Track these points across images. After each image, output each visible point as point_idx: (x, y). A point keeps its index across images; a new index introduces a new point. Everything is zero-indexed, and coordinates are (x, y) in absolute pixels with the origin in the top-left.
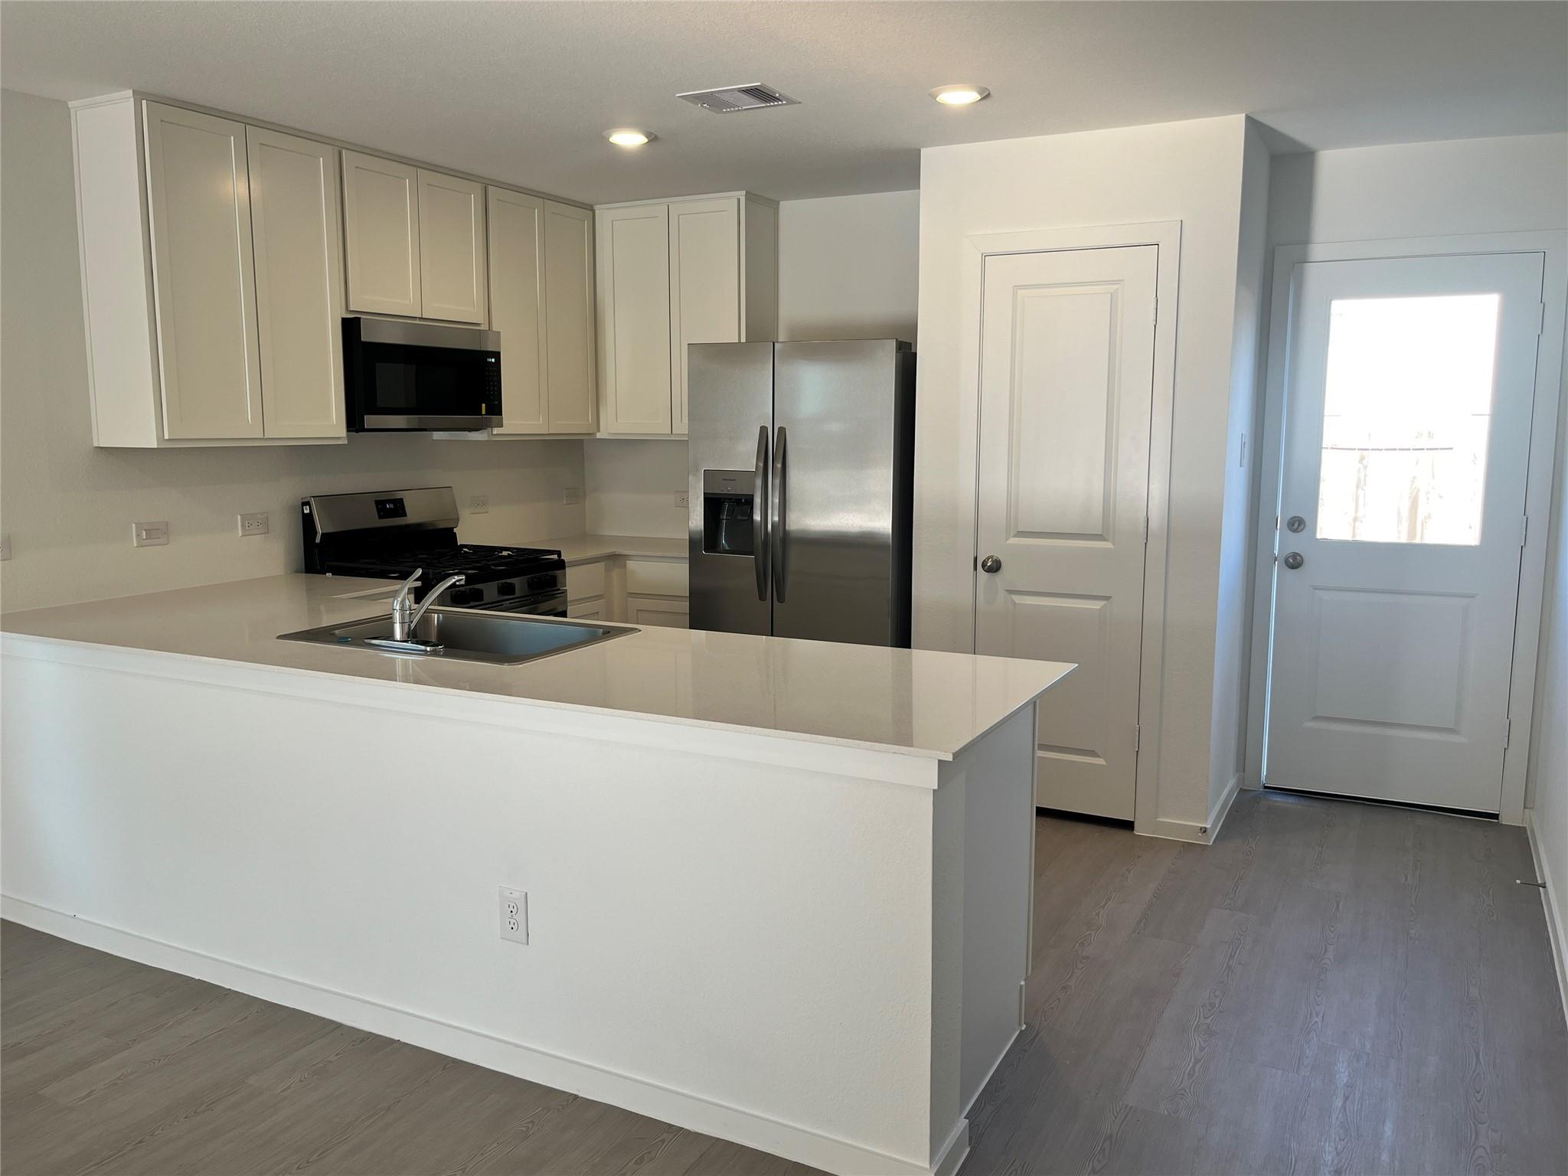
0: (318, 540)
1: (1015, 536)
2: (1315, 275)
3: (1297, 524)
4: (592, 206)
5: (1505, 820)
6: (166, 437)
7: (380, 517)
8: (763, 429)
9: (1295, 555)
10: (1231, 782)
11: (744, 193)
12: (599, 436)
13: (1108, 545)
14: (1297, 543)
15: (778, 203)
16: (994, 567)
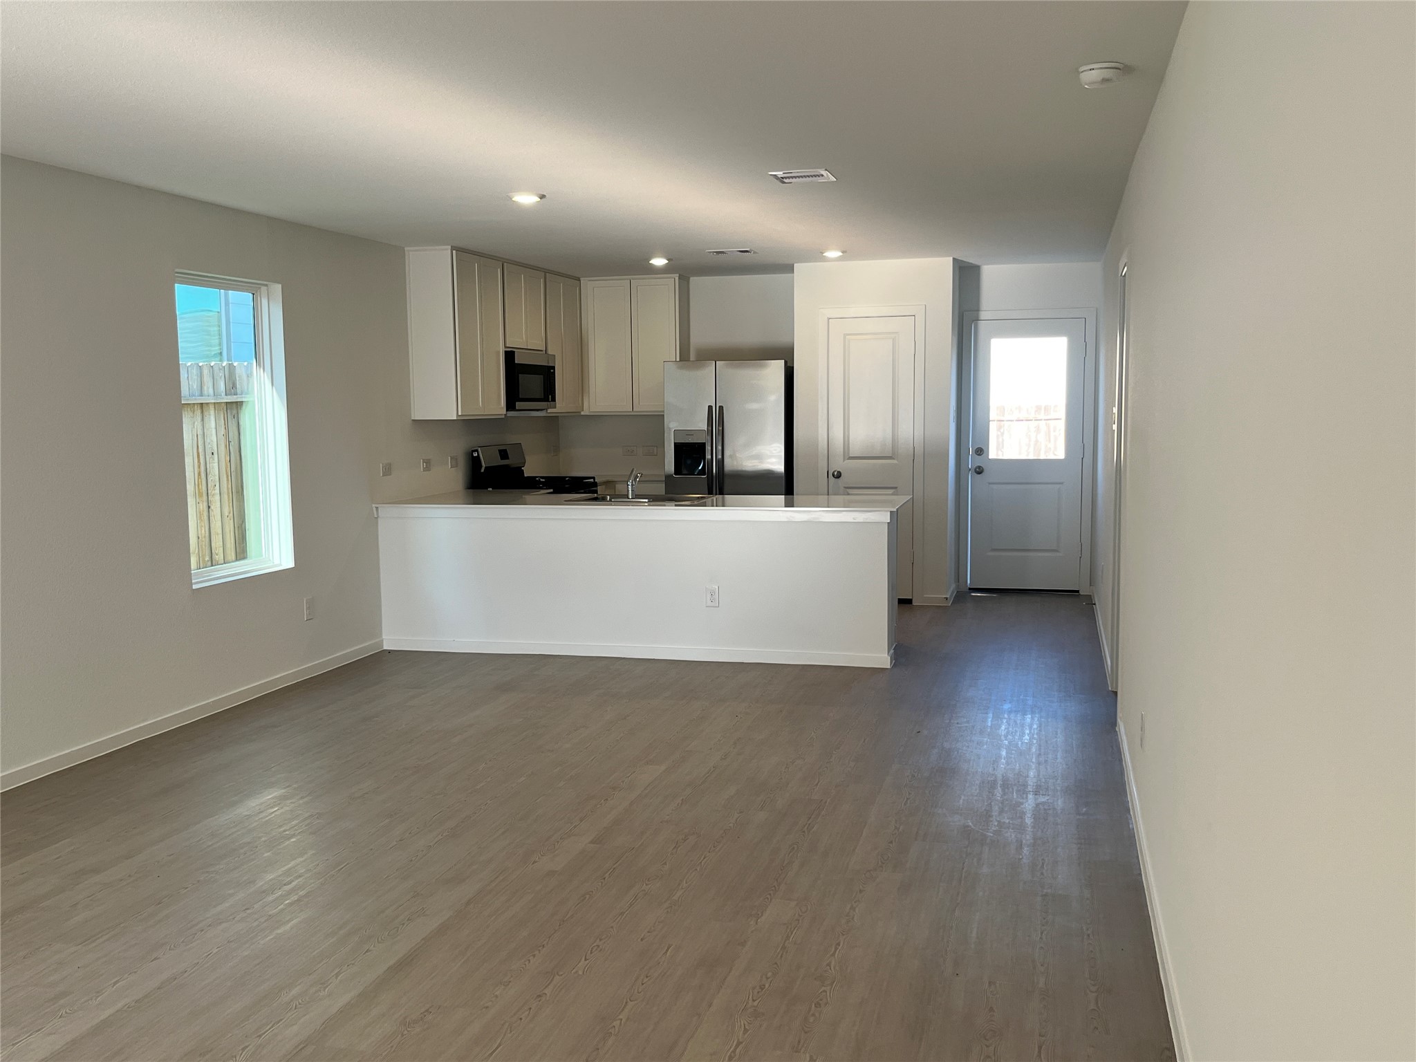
0: (482, 471)
1: (848, 459)
2: (982, 325)
3: (980, 451)
4: (579, 278)
5: (1081, 593)
6: (460, 414)
7: (502, 459)
8: (710, 408)
9: (979, 467)
10: (953, 586)
11: (678, 275)
12: (582, 413)
13: (895, 462)
14: (979, 461)
15: (689, 278)
16: (838, 475)
